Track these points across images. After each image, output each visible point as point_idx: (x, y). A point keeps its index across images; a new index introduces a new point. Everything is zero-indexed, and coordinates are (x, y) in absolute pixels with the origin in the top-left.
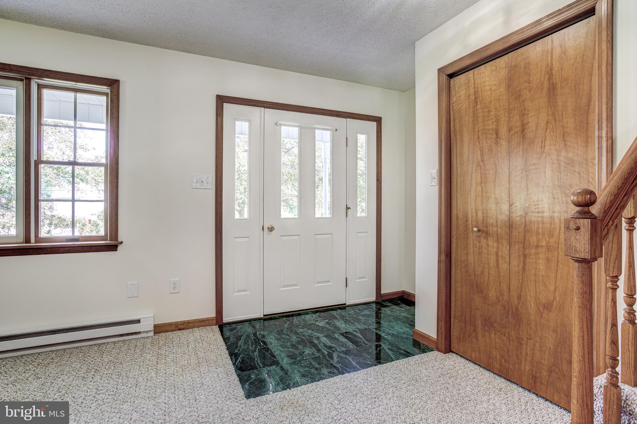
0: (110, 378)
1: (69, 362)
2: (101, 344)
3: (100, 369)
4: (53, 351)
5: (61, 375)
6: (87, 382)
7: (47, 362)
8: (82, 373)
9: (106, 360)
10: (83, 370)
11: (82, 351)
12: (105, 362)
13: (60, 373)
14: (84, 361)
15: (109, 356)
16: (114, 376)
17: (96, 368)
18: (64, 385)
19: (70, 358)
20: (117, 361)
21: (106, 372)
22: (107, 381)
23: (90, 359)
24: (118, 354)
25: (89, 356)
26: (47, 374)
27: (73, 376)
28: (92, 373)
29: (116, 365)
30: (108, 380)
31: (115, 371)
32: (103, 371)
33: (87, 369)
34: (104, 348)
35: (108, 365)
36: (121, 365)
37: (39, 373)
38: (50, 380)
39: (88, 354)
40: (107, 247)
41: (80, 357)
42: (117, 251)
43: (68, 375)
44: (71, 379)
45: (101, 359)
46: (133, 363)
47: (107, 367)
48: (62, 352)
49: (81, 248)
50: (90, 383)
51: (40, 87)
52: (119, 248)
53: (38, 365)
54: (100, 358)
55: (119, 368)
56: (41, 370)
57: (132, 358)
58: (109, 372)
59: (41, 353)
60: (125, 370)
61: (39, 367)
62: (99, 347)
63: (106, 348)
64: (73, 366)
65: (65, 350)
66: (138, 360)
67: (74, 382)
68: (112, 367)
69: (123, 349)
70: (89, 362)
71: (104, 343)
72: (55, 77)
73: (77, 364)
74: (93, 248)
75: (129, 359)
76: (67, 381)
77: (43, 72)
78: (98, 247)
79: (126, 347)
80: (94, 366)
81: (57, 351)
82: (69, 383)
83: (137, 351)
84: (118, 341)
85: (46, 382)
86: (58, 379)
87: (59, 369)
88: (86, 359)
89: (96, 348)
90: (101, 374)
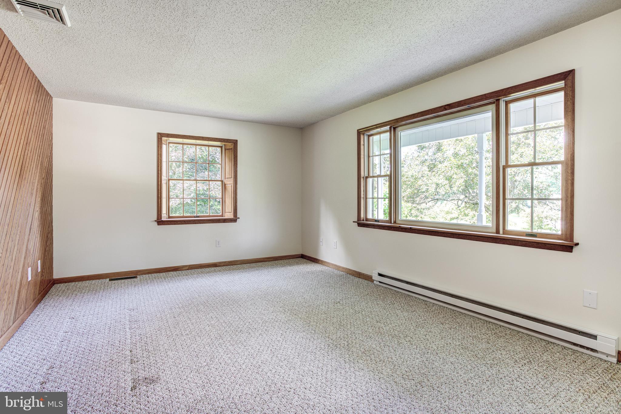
0: (535, 375)
1: (515, 343)
2: (551, 343)
3: (533, 362)
4: (510, 329)
5: (503, 349)
6: (516, 366)
7: (501, 334)
8: (517, 357)
9: (545, 358)
10: (520, 355)
11: (531, 340)
12: (542, 359)
13: (503, 348)
14: (527, 348)
15: (549, 357)
16: (540, 376)
17: (531, 359)
18: (499, 358)
19: (518, 341)
20: (553, 365)
21: (536, 368)
22: (531, 375)
23: (532, 350)
24: (560, 360)
25: (533, 347)
26: (495, 343)
27: (510, 355)
28: (525, 362)
29: (550, 367)
30: (533, 375)
31: (545, 372)
32: (534, 365)
33: (523, 356)
34: (550, 347)
35: (543, 363)
36: (554, 371)
37: (491, 339)
38: (494, 348)
39: (533, 345)
40: (560, 247)
41: (525, 344)
42: (572, 252)
43: (507, 352)
44: (507, 357)
45: (541, 355)
46: (568, 375)
47: (540, 364)
48: (516, 333)
49: (536, 243)
50: (517, 368)
51: (507, 103)
52: (574, 250)
53: (495, 334)
54: (541, 353)
55: (550, 371)
56: (493, 338)
57: (570, 371)
58: (539, 370)
59: (503, 326)
60: (555, 376)
61: (494, 335)
62: (547, 344)
63: (552, 348)
64: (516, 348)
65: (519, 332)
66: (575, 376)
67: (507, 360)
68: (545, 368)
69: (568, 358)
70: (529, 352)
71: (554, 343)
72: (515, 91)
73: (520, 348)
74: (547, 245)
75: (566, 370)
76: (503, 356)
77: (506, 91)
78: (552, 245)
79: (573, 358)
80: (531, 356)
81: (513, 330)
82: (503, 358)
83: (581, 368)
84: (570, 349)
85: (491, 348)
86: (499, 351)
87: (505, 344)
88: (529, 348)
89: (544, 343)
90: (531, 367)
